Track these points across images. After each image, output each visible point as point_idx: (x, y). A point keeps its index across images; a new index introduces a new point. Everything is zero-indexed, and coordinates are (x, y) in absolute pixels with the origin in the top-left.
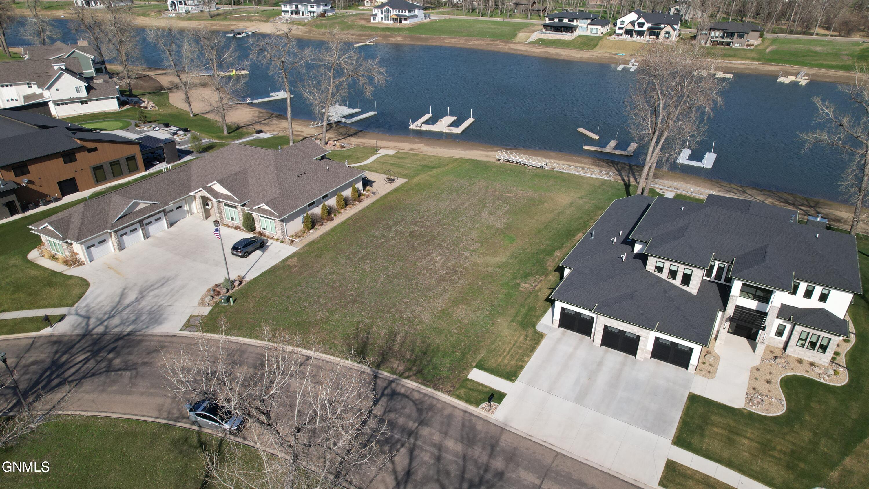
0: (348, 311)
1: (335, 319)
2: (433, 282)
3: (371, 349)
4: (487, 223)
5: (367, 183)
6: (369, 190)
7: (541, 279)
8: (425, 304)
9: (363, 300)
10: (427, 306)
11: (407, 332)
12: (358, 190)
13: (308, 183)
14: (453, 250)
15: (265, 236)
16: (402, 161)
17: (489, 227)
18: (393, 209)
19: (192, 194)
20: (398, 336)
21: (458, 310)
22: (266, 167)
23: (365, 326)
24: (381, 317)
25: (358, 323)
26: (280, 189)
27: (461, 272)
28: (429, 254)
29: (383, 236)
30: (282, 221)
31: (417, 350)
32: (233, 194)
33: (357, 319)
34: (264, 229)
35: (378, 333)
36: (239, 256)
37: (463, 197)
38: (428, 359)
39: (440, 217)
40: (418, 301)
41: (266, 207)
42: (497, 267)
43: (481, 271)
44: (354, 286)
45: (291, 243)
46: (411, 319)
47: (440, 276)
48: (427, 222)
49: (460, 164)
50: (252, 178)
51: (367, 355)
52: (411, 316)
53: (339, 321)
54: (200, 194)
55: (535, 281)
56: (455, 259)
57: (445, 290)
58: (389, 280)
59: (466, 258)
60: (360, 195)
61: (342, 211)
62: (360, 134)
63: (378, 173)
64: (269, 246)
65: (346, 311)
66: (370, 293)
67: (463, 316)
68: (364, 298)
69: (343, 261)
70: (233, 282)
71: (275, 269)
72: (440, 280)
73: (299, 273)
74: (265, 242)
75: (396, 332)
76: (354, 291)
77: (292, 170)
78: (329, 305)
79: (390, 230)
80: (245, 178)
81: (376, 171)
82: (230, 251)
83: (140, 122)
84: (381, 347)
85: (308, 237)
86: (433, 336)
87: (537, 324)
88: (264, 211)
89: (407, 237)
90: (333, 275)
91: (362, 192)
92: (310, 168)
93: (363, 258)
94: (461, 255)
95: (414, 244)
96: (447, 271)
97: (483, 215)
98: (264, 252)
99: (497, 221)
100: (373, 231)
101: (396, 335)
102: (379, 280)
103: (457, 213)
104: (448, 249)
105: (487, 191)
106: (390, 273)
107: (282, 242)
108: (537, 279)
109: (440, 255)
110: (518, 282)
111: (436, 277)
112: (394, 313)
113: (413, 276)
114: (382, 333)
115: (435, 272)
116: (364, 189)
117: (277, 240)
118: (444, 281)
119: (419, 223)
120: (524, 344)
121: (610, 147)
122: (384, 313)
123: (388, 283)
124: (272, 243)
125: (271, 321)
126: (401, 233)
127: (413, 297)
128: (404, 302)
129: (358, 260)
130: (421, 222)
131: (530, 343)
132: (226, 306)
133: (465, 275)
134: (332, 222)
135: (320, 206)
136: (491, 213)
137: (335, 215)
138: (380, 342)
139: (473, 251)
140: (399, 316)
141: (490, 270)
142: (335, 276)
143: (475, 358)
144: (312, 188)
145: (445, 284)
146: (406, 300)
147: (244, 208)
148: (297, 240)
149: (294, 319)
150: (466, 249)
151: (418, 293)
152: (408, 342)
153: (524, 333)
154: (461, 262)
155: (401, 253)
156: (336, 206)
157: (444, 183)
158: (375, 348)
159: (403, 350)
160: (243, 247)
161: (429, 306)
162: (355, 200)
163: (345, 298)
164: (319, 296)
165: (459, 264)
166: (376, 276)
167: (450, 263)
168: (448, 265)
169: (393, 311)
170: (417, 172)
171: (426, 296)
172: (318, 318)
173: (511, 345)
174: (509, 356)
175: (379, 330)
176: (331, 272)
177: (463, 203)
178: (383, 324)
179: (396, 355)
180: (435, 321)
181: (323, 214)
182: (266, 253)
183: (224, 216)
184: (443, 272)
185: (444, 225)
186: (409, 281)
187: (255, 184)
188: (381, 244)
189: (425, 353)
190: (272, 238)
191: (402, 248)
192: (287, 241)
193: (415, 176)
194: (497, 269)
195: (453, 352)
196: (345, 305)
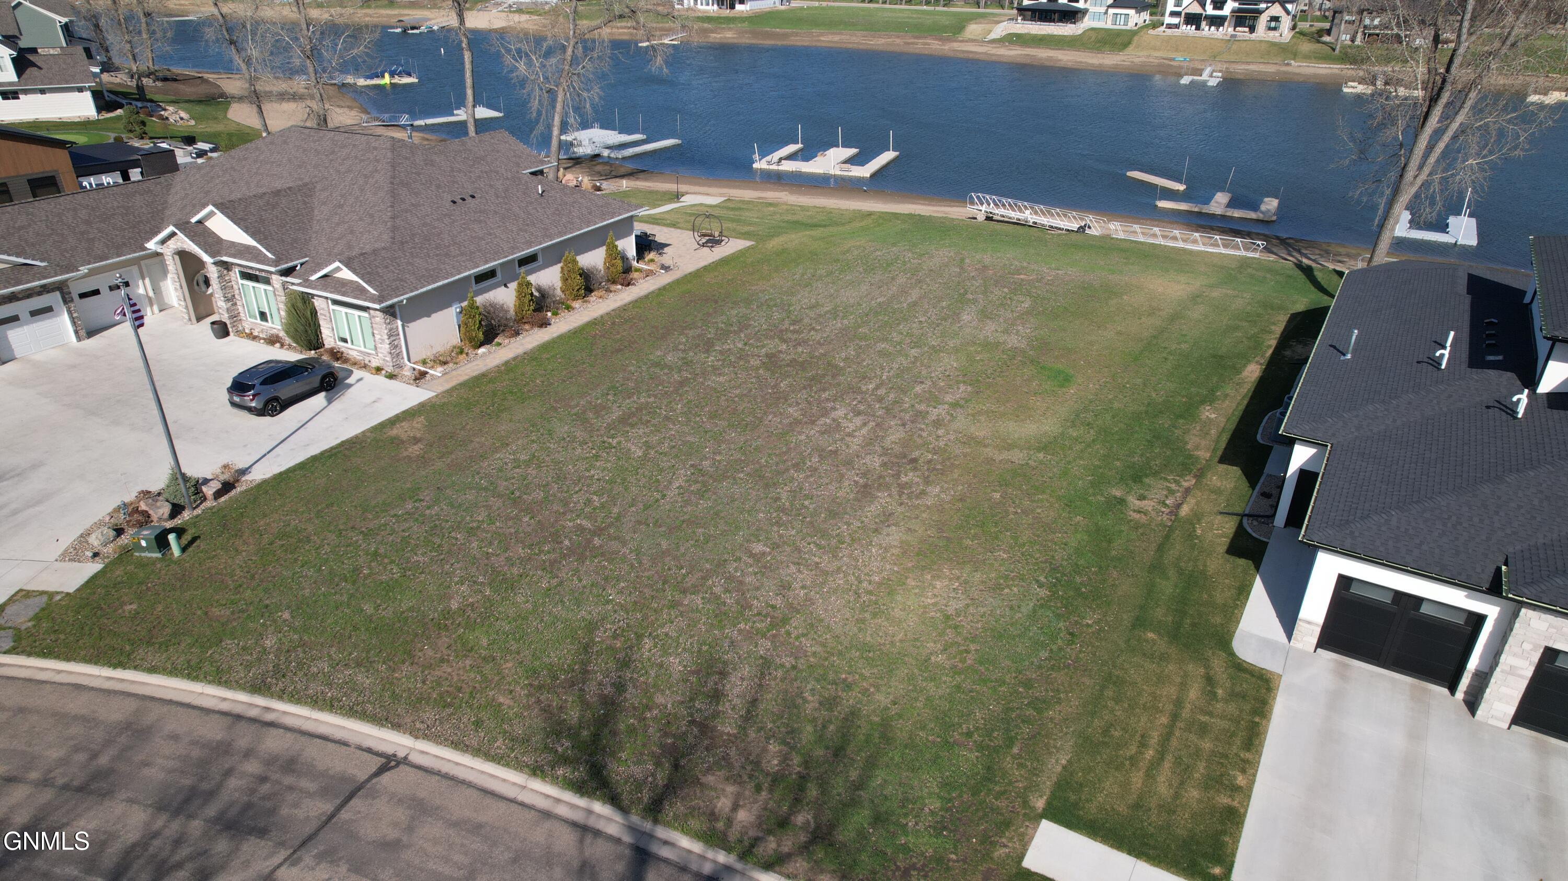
0: (561, 584)
1: (511, 612)
2: (846, 491)
3: (632, 730)
4: (981, 337)
5: (645, 245)
6: (652, 261)
7: (1186, 484)
8: (825, 562)
9: (615, 545)
10: (832, 567)
11: (766, 665)
12: (624, 258)
13: (480, 222)
14: (895, 402)
15: (346, 361)
16: (737, 213)
17: (987, 346)
18: (716, 302)
19: (152, 245)
20: (734, 678)
21: (938, 584)
22: (366, 176)
23: (615, 636)
24: (674, 604)
25: (591, 627)
26: (394, 229)
27: (930, 461)
28: (825, 413)
29: (687, 363)
30: (390, 312)
31: (808, 732)
32: (259, 242)
33: (590, 611)
34: (345, 341)
35: (661, 666)
36: (250, 410)
37: (901, 280)
38: (854, 775)
39: (846, 322)
40: (800, 551)
41: (346, 274)
42: (1039, 450)
43: (990, 461)
44: (589, 502)
45: (416, 379)
46: (778, 614)
47: (864, 475)
48: (812, 333)
49: (881, 221)
50: (324, 203)
51: (613, 754)
52: (778, 602)
53: (525, 618)
54: (172, 245)
55: (1171, 492)
56: (904, 425)
57: (887, 518)
58: (704, 484)
59: (938, 423)
60: (628, 270)
61: (576, 304)
62: (641, 175)
63: (679, 228)
64: (350, 386)
65: (555, 582)
66: (639, 523)
67: (961, 605)
68: (617, 538)
69: (562, 430)
70: (197, 486)
71: (350, 449)
72: (865, 486)
73: (423, 460)
74: (340, 375)
75: (725, 663)
76: (589, 517)
77: (438, 187)
78: (499, 561)
79: (707, 351)
80: (305, 203)
81: (674, 225)
82: (226, 396)
83: (131, 135)
84: (669, 720)
85: (470, 365)
86: (864, 678)
87: (1231, 634)
88: (343, 286)
89: (758, 369)
90: (528, 466)
91: (635, 264)
92: (491, 186)
93: (623, 420)
94: (919, 415)
95: (776, 386)
96: (885, 459)
97: (965, 317)
98: (330, 401)
99: (1006, 332)
100: (659, 353)
101: (723, 674)
102: (670, 483)
103: (894, 313)
104: (880, 400)
105: (962, 268)
106: (706, 463)
107: (391, 376)
108: (1173, 486)
109: (859, 413)
110: (1118, 493)
111: (852, 476)
112: (718, 590)
113: (779, 473)
114: (676, 664)
115: (849, 463)
116: (640, 255)
117: (379, 370)
118: (878, 490)
119: (789, 335)
120: (1210, 714)
121: (1219, 203)
122: (684, 592)
123: (701, 495)
124: (361, 379)
125: (286, 615)
126: (740, 358)
127: (781, 536)
128: (751, 555)
129: (610, 427)
130: (794, 332)
131: (1232, 709)
132: (154, 561)
133: (943, 472)
134: (544, 330)
135: (513, 286)
136: (985, 315)
137: (555, 314)
138: (666, 700)
139: (955, 405)
140: (737, 602)
141: (1018, 456)
142: (532, 471)
143: (1035, 772)
144: (490, 234)
145: (883, 500)
146: (758, 548)
147: (289, 279)
148: (437, 372)
149: (368, 608)
150: (933, 399)
151: (798, 525)
152: (769, 703)
153: (1196, 670)
154: (925, 434)
155: (740, 408)
156: (558, 292)
157: (848, 251)
158: (646, 727)
159: (752, 734)
160: (262, 383)
161: (839, 570)
162: (614, 282)
163: (556, 538)
164: (472, 532)
165: (919, 441)
166: (661, 470)
167: (892, 438)
168: (887, 443)
169: (717, 585)
170: (775, 231)
171: (824, 534)
172: (454, 605)
173: (1164, 720)
174: (1167, 765)
175: (665, 652)
176: (523, 457)
177: (904, 291)
178: (681, 632)
179: (726, 758)
180: (863, 621)
181: (520, 308)
182: (336, 405)
183: (240, 309)
184: (874, 462)
185: (861, 339)
186: (767, 486)
187: (328, 220)
188: (682, 384)
189: (838, 752)
190: (365, 367)
191: (741, 396)
192: (407, 373)
193: (771, 236)
194: (1041, 455)
195: (948, 745)
196: (553, 563)
